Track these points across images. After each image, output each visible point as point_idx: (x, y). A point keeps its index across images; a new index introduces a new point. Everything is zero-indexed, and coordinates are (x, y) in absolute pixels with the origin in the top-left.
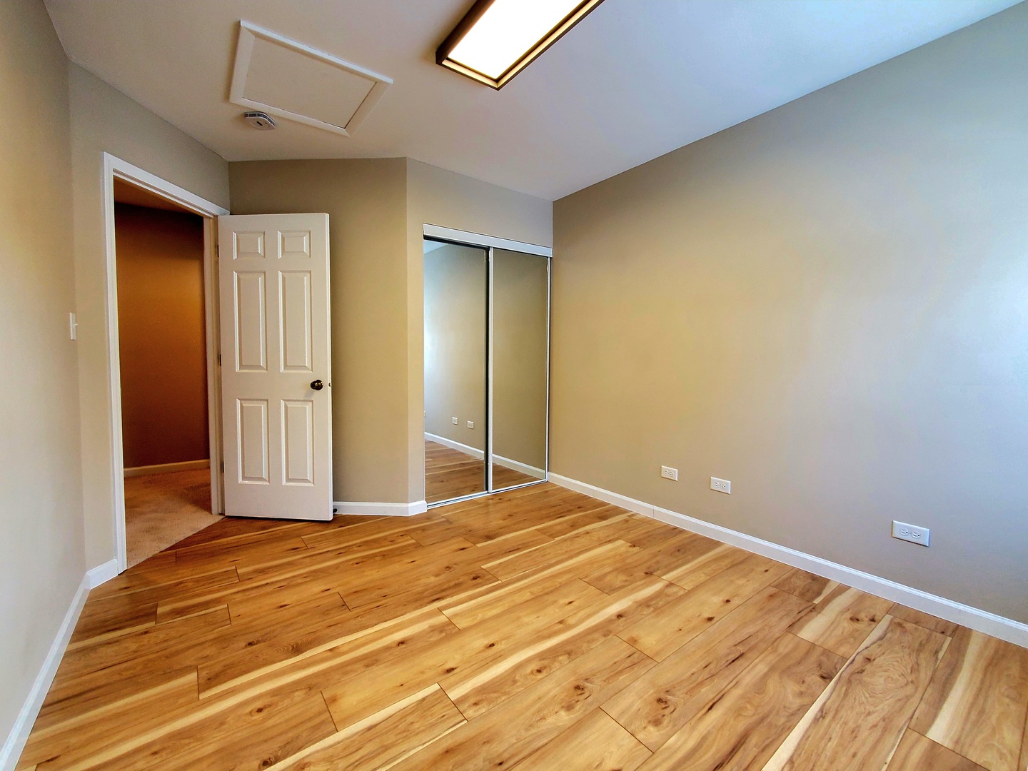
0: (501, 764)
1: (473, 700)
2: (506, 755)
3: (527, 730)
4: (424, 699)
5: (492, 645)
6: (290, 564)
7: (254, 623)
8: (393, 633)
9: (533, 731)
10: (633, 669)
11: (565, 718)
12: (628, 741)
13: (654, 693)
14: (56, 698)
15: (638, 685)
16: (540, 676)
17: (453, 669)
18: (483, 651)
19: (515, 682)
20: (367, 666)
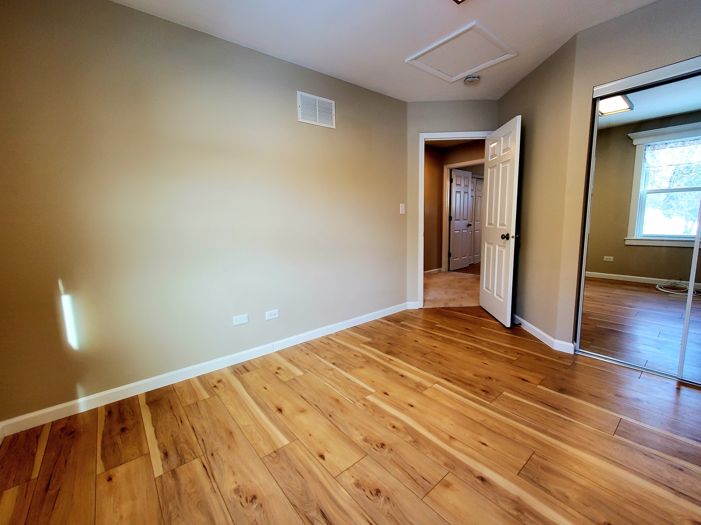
0: (330, 416)
1: (366, 403)
2: (334, 417)
3: (349, 423)
4: (365, 389)
5: (412, 406)
6: (452, 332)
7: (402, 340)
8: (409, 372)
9: (348, 426)
10: (409, 479)
11: (358, 438)
12: (343, 466)
13: (385, 489)
14: (358, 327)
15: (392, 480)
16: (390, 428)
17: (387, 394)
18: (405, 403)
19: (383, 417)
20: (383, 370)
